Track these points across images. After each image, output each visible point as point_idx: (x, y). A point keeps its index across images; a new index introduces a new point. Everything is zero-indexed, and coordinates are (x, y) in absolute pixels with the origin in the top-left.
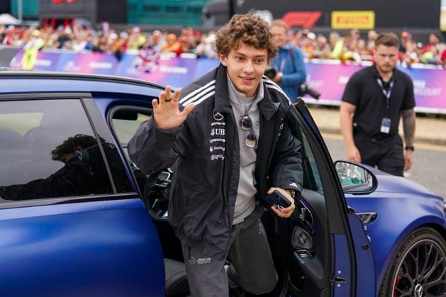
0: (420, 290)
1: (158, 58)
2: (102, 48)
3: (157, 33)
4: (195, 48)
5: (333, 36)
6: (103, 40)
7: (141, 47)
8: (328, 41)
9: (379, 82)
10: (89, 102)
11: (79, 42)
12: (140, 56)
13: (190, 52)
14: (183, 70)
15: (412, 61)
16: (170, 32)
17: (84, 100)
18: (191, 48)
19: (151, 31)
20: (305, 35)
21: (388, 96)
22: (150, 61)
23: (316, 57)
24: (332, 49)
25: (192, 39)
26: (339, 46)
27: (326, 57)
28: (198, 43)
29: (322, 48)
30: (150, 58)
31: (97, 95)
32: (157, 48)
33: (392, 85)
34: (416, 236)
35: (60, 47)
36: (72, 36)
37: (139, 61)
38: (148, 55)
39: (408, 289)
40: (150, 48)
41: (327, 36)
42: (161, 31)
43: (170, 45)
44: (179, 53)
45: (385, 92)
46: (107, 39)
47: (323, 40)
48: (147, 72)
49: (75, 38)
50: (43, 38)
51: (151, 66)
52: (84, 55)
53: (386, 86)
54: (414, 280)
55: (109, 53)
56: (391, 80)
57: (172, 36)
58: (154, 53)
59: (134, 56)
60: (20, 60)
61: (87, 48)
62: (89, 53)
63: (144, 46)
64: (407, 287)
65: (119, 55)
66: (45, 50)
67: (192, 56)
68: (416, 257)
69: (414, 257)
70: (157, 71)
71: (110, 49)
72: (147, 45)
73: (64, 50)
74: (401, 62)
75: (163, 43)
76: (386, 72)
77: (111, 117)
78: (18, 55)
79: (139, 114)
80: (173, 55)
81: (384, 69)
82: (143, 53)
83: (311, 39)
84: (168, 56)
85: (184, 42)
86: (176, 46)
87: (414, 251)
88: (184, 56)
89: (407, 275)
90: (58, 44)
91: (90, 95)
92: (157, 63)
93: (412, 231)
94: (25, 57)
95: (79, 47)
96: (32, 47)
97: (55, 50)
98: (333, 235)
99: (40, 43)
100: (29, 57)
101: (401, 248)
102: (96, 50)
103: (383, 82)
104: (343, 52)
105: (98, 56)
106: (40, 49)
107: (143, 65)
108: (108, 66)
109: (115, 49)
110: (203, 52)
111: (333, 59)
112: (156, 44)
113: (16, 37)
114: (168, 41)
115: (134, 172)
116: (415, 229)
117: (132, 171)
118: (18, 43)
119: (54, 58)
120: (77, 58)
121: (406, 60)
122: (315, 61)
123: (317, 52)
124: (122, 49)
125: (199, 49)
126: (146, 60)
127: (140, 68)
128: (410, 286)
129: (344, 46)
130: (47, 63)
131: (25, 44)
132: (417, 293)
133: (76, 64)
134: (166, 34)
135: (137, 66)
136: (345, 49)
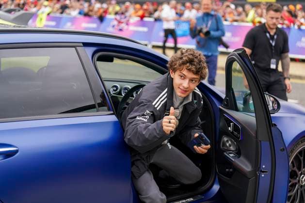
0: (304, 179)
1: (128, 21)
2: (90, 13)
3: (128, 4)
4: (153, 14)
5: (247, 7)
6: (91, 8)
7: (116, 13)
8: (244, 10)
9: (268, 35)
10: (81, 50)
11: (75, 9)
12: (116, 19)
13: (150, 17)
14: (145, 29)
15: (302, 24)
16: (136, 3)
17: (77, 48)
18: (151, 14)
19: (124, 3)
20: (228, 6)
21: (273, 44)
22: (122, 23)
23: (236, 21)
24: (247, 15)
25: (151, 8)
26: (252, 13)
27: (243, 21)
28: (156, 10)
29: (239, 14)
30: (123, 20)
31: (86, 45)
32: (127, 14)
33: (275, 37)
34: (302, 142)
35: (62, 13)
36: (70, 6)
37: (115, 23)
38: (121, 19)
39: (296, 178)
40: (122, 13)
41: (243, 6)
42: (131, 2)
43: (136, 12)
44: (142, 17)
45: (271, 42)
46: (94, 7)
47: (240, 9)
48: (121, 30)
49: (72, 7)
50: (50, 7)
51: (123, 26)
52: (78, 18)
53: (272, 37)
54: (300, 172)
55: (95, 17)
56: (275, 34)
57: (138, 6)
58: (125, 17)
59: (112, 19)
60: (34, 21)
61: (80, 13)
62: (81, 17)
63: (119, 13)
64: (295, 177)
65: (101, 19)
66: (52, 15)
67: (151, 20)
68: (301, 157)
69: (300, 157)
70: (127, 29)
71: (95, 14)
72: (120, 12)
73: (64, 15)
74: (294, 24)
75: (131, 11)
76: (272, 29)
77: (95, 60)
78: (33, 17)
79: (115, 58)
80: (138, 19)
81: (272, 26)
82: (118, 17)
83: (232, 9)
84: (135, 19)
85: (146, 10)
86: (140, 13)
87: (300, 153)
88: (146, 19)
89: (295, 169)
90: (60, 11)
91: (82, 44)
92: (127, 24)
93: (300, 139)
94: (38, 19)
95: (74, 13)
96: (43, 13)
97: (58, 15)
98: (260, 141)
99: (48, 10)
100: (41, 19)
101: (292, 150)
102: (87, 15)
103: (270, 35)
104: (254, 18)
105: (87, 19)
106: (48, 14)
107: (118, 26)
108: (94, 25)
109: (99, 14)
110: (159, 17)
111: (247, 22)
112: (126, 11)
113: (33, 6)
114: (135, 9)
115: (111, 98)
116: (301, 138)
117: (110, 97)
118: (34, 10)
119: (58, 20)
120: (73, 20)
121: (297, 23)
122: (235, 24)
123: (236, 18)
124: (104, 14)
125: (156, 14)
126: (120, 22)
127: (116, 27)
128: (297, 176)
129: (255, 13)
130: (53, 23)
131: (39, 10)
132: (302, 181)
133: (73, 25)
134: (134, 4)
135: (113, 26)
136: (256, 16)
